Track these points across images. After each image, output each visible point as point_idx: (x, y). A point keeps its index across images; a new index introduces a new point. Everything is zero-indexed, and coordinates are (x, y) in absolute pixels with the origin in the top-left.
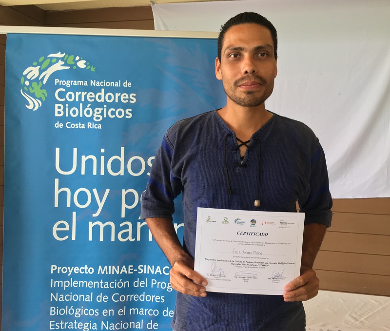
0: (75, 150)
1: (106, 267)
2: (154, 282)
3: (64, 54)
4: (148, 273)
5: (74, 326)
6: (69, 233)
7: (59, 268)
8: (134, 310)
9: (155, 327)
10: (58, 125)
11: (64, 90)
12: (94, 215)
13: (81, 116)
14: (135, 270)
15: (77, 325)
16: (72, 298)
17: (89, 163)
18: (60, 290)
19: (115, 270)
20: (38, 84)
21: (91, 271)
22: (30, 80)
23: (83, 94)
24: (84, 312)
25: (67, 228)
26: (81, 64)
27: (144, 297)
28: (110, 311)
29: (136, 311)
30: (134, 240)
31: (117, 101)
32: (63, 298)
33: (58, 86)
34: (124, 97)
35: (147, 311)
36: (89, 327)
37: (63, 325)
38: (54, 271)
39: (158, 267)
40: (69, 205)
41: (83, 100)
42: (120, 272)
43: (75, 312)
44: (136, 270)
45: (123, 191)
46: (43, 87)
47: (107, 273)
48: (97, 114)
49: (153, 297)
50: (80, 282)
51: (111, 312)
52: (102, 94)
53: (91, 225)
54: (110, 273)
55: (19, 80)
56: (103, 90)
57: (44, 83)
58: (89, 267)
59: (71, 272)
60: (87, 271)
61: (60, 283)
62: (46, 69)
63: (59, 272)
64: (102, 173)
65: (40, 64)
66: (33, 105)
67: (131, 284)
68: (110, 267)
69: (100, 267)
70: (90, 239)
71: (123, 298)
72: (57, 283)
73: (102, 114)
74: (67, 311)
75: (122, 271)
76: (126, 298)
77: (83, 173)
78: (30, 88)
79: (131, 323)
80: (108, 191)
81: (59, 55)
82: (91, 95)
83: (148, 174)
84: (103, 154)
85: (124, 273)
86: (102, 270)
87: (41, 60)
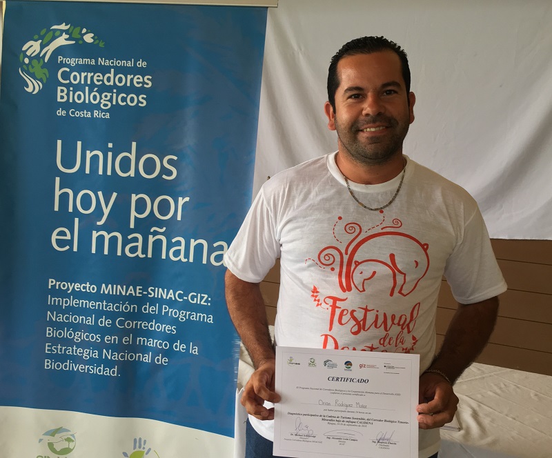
0: (79, 143)
1: (110, 286)
2: (165, 309)
3: (69, 25)
4: (160, 297)
5: (73, 352)
6: (70, 242)
7: (58, 283)
8: (142, 339)
9: (165, 362)
10: (61, 113)
11: (68, 70)
12: (98, 223)
13: (87, 102)
14: (144, 293)
15: (76, 350)
16: (72, 319)
17: (95, 158)
18: (58, 309)
19: (120, 290)
20: (39, 62)
21: (93, 289)
22: (29, 57)
23: (90, 75)
24: (84, 336)
25: (68, 237)
26: (88, 38)
27: (154, 326)
28: (113, 337)
29: (144, 340)
30: (144, 256)
31: (128, 84)
32: (61, 318)
33: (62, 65)
34: (137, 79)
35: (156, 342)
36: (89, 354)
37: (61, 349)
38: (52, 286)
39: (171, 291)
40: (71, 210)
41: (89, 82)
42: (126, 292)
43: (75, 335)
44: (146, 293)
45: (133, 195)
46: (45, 66)
47: (111, 293)
48: (104, 100)
49: (164, 326)
50: (81, 301)
51: (115, 339)
52: (112, 76)
53: (95, 235)
54: (114, 293)
55: (18, 58)
56: (112, 70)
57: (46, 61)
58: (91, 284)
59: (71, 288)
60: (89, 289)
61: (59, 301)
62: (48, 44)
63: (57, 288)
64: (109, 173)
65: (42, 38)
66: (33, 87)
67: (139, 309)
68: (115, 286)
69: (104, 285)
70: (94, 251)
71: (129, 324)
72: (55, 300)
73: (111, 100)
74: (65, 334)
75: (129, 292)
76: (132, 324)
77: (87, 171)
78: (30, 66)
79: (137, 355)
80: (115, 195)
81: (63, 27)
82: (99, 76)
83: (164, 177)
84: (110, 150)
85: (131, 294)
86: (106, 289)
87: (43, 32)
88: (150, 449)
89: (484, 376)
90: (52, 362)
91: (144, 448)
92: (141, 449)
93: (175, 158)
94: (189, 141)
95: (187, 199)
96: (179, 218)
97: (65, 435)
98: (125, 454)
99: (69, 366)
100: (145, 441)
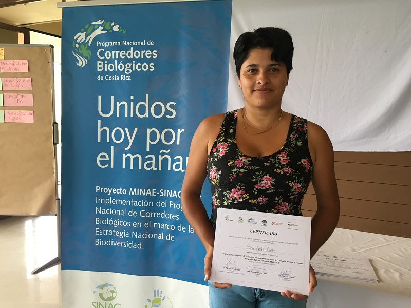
0: (112, 97)
1: (135, 189)
2: (171, 204)
3: (103, 21)
4: (167, 196)
5: (113, 234)
6: (109, 162)
9: (172, 239)
10: (100, 78)
11: (104, 50)
12: (126, 149)
13: (116, 70)
14: (157, 193)
15: (115, 232)
16: (112, 212)
17: (122, 107)
18: (102, 206)
19: (141, 192)
20: (85, 46)
21: (124, 192)
22: (79, 43)
23: (117, 52)
24: (120, 223)
25: (107, 159)
26: (116, 28)
27: (164, 215)
28: (138, 223)
29: (158, 225)
30: (156, 169)
31: (142, 57)
32: (105, 212)
33: (100, 47)
34: (148, 54)
35: (166, 226)
36: (123, 235)
37: (105, 232)
38: (98, 191)
39: (175, 192)
40: (108, 141)
41: (117, 57)
42: (146, 194)
43: (114, 223)
44: (159, 193)
45: (148, 130)
46: (89, 48)
47: (136, 194)
48: (127, 68)
49: (171, 215)
50: (117, 200)
52: (131, 52)
53: (124, 156)
54: (138, 194)
55: (72, 44)
56: (132, 48)
57: (89, 45)
58: (123, 189)
59: (110, 192)
60: (122, 192)
61: (103, 200)
62: (90, 34)
63: (102, 192)
64: (132, 116)
65: (86, 30)
66: (82, 62)
67: (155, 204)
68: (138, 189)
69: (131, 189)
70: (124, 167)
71: (148, 215)
72: (100, 200)
73: (131, 68)
74: (108, 222)
75: (147, 193)
76: (150, 214)
77: (118, 115)
78: (79, 49)
79: (154, 234)
80: (136, 130)
81: (99, 22)
82: (123, 53)
83: (167, 116)
84: (132, 100)
85: (149, 195)
86: (133, 192)
87: (87, 26)
88: (165, 297)
89: (389, 243)
90: (100, 240)
91: (161, 296)
92: (159, 297)
93: (175, 104)
94: (183, 91)
95: (183, 130)
96: (178, 143)
97: (110, 288)
98: (149, 301)
99: (110, 243)
100: (161, 292)
